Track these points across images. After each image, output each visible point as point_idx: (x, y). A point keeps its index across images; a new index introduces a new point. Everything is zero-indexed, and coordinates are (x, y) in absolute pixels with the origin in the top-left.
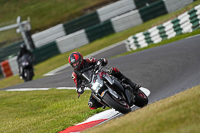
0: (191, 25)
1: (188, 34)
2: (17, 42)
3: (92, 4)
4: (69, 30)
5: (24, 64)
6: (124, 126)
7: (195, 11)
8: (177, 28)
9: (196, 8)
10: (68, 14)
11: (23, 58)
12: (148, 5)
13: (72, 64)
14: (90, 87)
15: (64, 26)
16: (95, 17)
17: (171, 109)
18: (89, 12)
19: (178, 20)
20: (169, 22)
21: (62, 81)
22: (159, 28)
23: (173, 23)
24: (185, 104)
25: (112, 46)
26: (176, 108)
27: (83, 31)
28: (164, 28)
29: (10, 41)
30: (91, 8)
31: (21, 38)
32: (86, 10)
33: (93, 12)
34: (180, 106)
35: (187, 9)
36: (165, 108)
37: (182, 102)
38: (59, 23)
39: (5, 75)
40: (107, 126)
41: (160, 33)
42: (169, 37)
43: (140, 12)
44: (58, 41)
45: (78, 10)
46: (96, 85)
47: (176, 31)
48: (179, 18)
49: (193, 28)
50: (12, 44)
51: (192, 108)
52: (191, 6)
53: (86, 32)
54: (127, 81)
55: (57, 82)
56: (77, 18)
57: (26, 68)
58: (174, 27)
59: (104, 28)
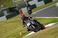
2: (24, 4)
5: (29, 9)
6: (55, 28)
11: (28, 8)
14: (27, 25)
25: (52, 5)
27: (43, 1)
29: (22, 4)
31: (25, 3)
39: (21, 13)
40: (50, 28)
44: (36, 4)
50: (23, 5)
53: (44, 1)
54: (38, 23)
57: (29, 10)
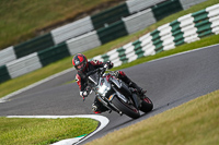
0: (154, 47)
1: (150, 57)
3: (46, 25)
4: (20, 53)
7: (158, 32)
8: (139, 50)
9: (159, 29)
10: (19, 36)
12: (106, 26)
13: (76, 67)
15: (15, 49)
16: (49, 38)
17: (133, 139)
18: (42, 34)
19: (140, 42)
20: (130, 44)
21: (11, 109)
22: (119, 51)
23: (134, 45)
24: (147, 133)
26: (137, 137)
28: (124, 50)
30: (45, 29)
32: (39, 31)
33: (47, 33)
34: (142, 136)
35: (149, 30)
36: (125, 138)
37: (144, 131)
38: (9, 46)
41: (120, 56)
42: (130, 61)
43: (98, 33)
44: (8, 65)
45: (30, 31)
46: (103, 89)
47: (137, 54)
48: (141, 39)
49: (156, 50)
51: (155, 137)
52: (153, 27)
55: (7, 110)
56: (29, 40)
58: (135, 50)
59: (59, 51)
